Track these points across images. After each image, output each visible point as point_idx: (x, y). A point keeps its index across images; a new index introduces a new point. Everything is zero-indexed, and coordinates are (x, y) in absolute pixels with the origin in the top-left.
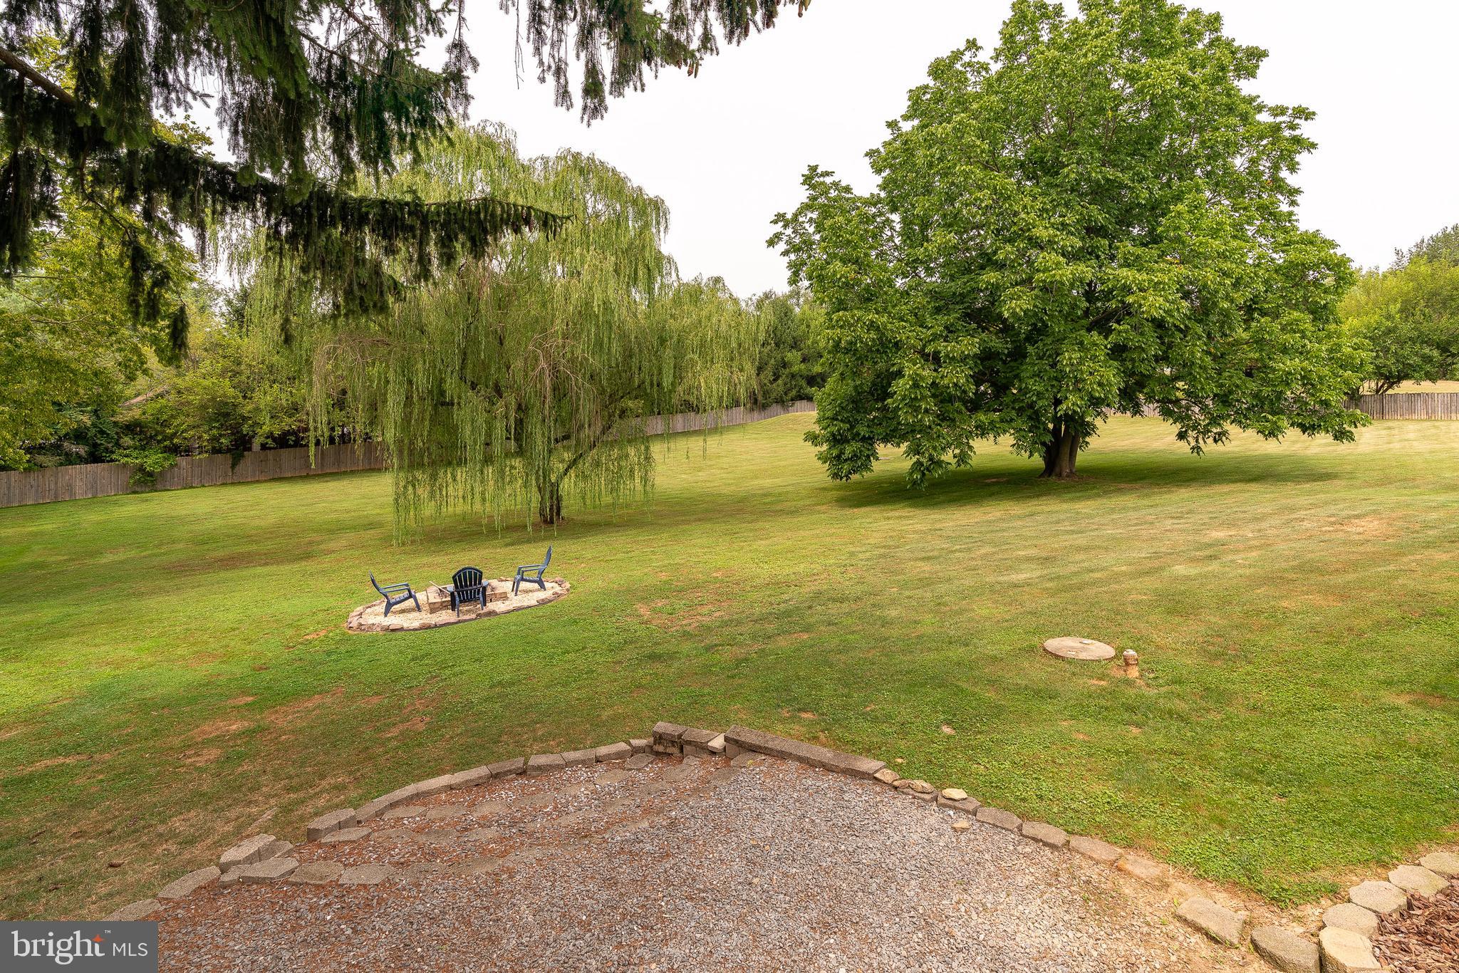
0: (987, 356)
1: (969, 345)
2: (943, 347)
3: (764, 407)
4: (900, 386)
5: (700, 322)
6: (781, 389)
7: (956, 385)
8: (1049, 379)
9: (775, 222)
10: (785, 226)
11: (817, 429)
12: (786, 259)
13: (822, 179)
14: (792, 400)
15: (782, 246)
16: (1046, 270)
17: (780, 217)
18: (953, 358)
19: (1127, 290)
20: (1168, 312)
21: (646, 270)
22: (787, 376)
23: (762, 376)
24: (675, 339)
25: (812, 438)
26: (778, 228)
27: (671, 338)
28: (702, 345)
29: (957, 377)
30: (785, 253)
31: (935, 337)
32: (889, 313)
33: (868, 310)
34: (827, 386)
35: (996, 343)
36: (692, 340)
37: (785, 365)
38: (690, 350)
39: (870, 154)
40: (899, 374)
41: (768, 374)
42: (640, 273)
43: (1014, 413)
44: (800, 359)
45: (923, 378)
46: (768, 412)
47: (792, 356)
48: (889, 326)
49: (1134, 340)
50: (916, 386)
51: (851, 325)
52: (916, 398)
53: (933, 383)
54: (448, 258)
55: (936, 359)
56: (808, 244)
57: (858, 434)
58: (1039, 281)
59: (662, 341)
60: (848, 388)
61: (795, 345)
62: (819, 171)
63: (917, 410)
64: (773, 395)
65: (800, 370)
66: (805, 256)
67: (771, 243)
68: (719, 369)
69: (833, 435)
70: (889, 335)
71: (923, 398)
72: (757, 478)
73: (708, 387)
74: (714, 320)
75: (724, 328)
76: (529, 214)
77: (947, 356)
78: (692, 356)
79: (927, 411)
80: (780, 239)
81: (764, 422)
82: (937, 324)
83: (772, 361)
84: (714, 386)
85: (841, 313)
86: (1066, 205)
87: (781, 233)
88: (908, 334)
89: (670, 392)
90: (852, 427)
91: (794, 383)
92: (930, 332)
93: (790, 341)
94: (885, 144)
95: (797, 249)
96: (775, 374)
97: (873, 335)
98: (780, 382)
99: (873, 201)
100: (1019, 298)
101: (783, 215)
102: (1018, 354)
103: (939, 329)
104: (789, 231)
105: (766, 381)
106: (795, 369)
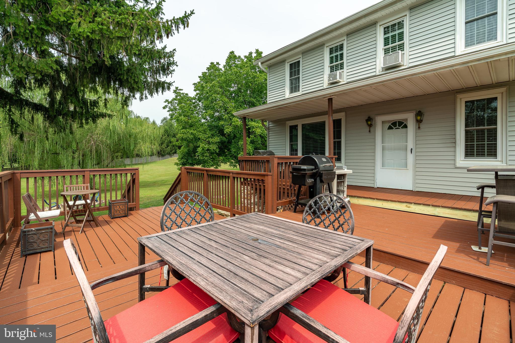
0: (222, 142)
1: (217, 139)
2: (211, 140)
3: (163, 156)
4: (199, 150)
5: (142, 131)
6: (169, 150)
7: (213, 149)
8: (237, 148)
9: (165, 102)
10: (168, 103)
11: (177, 161)
12: (169, 113)
13: (179, 91)
14: (173, 153)
15: (167, 109)
16: (235, 122)
17: (167, 101)
18: (213, 143)
19: (253, 127)
20: (262, 133)
21: (125, 117)
22: (171, 146)
23: (163, 146)
24: (134, 135)
25: (177, 164)
26: (166, 104)
27: (133, 135)
28: (143, 137)
29: (214, 147)
30: (169, 111)
31: (209, 137)
32: (197, 130)
33: (191, 129)
34: (181, 150)
35: (224, 139)
36: (139, 136)
37: (170, 142)
38: (139, 139)
39: (194, 84)
40: (199, 147)
41: (164, 146)
42: (124, 117)
43: (229, 157)
44: (176, 140)
45: (205, 148)
46: (165, 157)
47: (173, 139)
48: (197, 134)
49: (255, 139)
50: (203, 149)
51: (186, 133)
52: (203, 153)
53: (208, 149)
54: (87, 123)
55: (209, 143)
56: (176, 109)
57: (189, 163)
58: (233, 125)
59: (130, 136)
60: (186, 150)
61: (174, 136)
62: (179, 89)
63: (204, 156)
64: (167, 152)
65: (176, 144)
66: (174, 112)
67: (164, 108)
68: (148, 144)
69: (182, 163)
70: (197, 136)
71: (205, 153)
72: (160, 177)
73: (144, 149)
74: (146, 131)
75: (149, 133)
76: (106, 114)
77: (211, 142)
78: (139, 140)
79: (206, 156)
80: (167, 107)
81: (163, 160)
82: (209, 133)
83: (166, 141)
84: (147, 149)
85: (183, 130)
86: (240, 106)
87: (167, 105)
88: (201, 136)
89: (133, 151)
90: (187, 160)
91: (174, 148)
92: (207, 136)
93: (172, 134)
94: (198, 82)
95: (172, 110)
96: (167, 145)
97: (192, 136)
98: (169, 148)
99: (194, 98)
100: (228, 128)
101: (168, 100)
102: (230, 142)
103: (210, 135)
104: (170, 105)
105: (164, 147)
106: (174, 143)
